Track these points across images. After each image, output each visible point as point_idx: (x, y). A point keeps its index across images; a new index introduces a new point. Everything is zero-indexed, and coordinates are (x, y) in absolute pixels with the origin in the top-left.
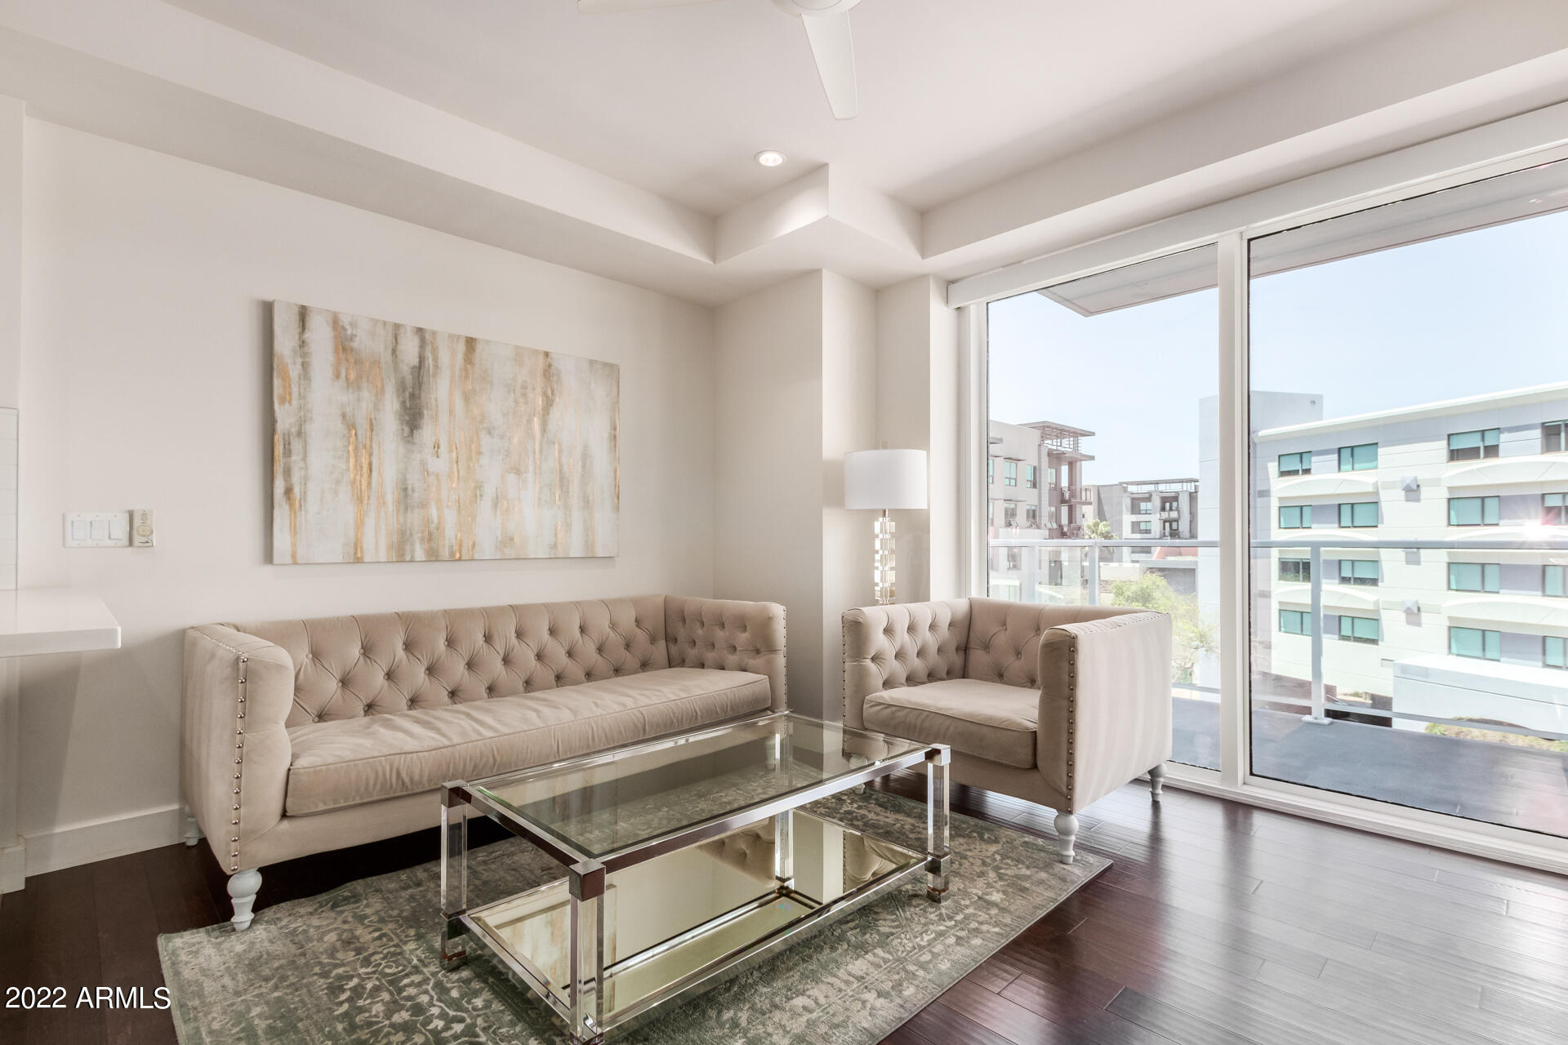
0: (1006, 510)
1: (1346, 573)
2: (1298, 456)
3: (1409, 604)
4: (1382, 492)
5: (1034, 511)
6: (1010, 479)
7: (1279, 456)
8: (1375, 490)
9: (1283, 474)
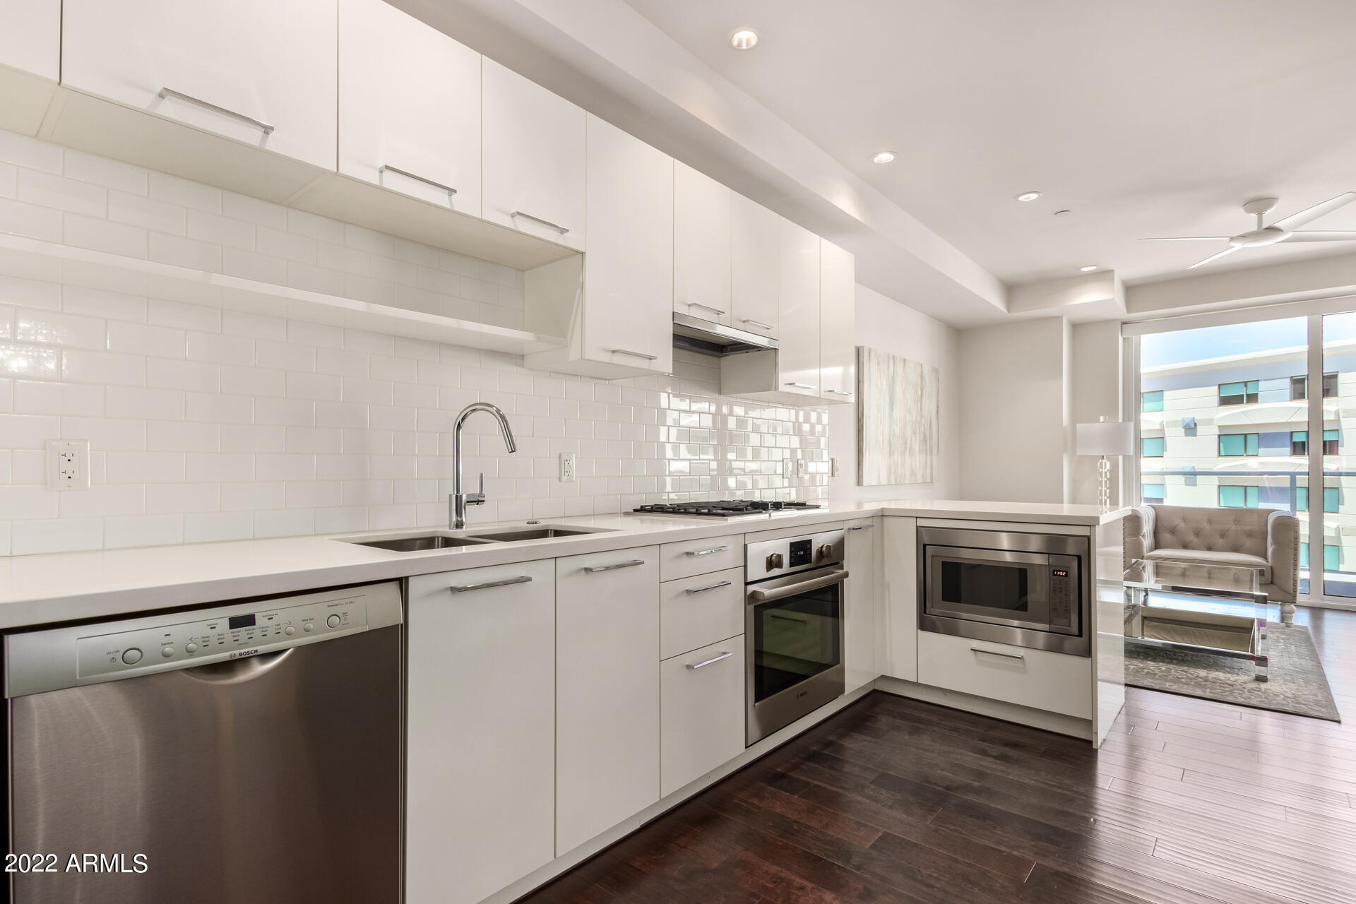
4: (1166, 430)
8: (1162, 428)
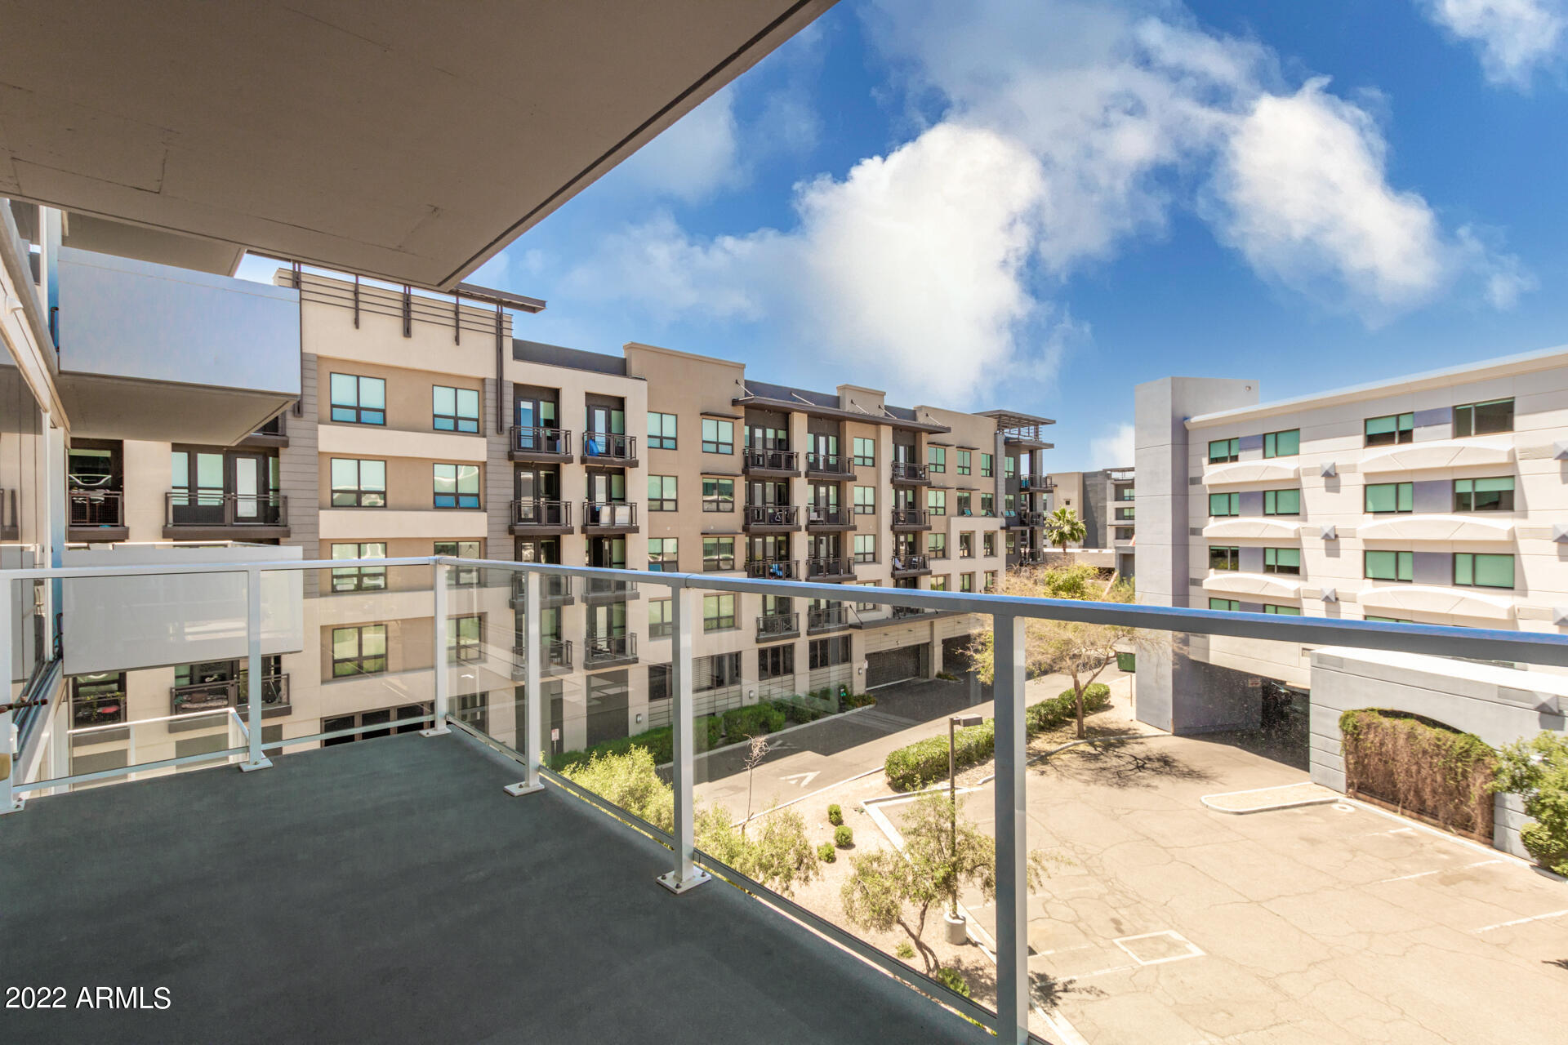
0: (960, 500)
1: (1271, 561)
2: (1226, 443)
3: (1327, 593)
4: (1303, 479)
5: (991, 499)
6: (963, 467)
7: (1210, 443)
8: (1297, 477)
9: (1214, 461)
